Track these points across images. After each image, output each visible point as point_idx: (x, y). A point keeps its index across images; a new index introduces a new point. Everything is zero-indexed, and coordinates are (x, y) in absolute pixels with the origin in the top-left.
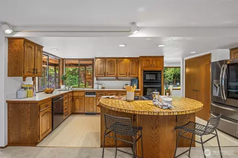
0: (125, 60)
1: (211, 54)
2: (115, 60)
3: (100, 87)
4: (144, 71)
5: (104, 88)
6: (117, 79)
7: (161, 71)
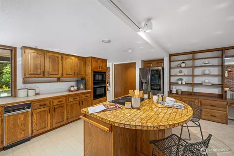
0: (72, 58)
1: (135, 63)
2: (60, 56)
3: (32, 93)
4: (94, 72)
5: (37, 94)
6: (59, 80)
7: (105, 72)
